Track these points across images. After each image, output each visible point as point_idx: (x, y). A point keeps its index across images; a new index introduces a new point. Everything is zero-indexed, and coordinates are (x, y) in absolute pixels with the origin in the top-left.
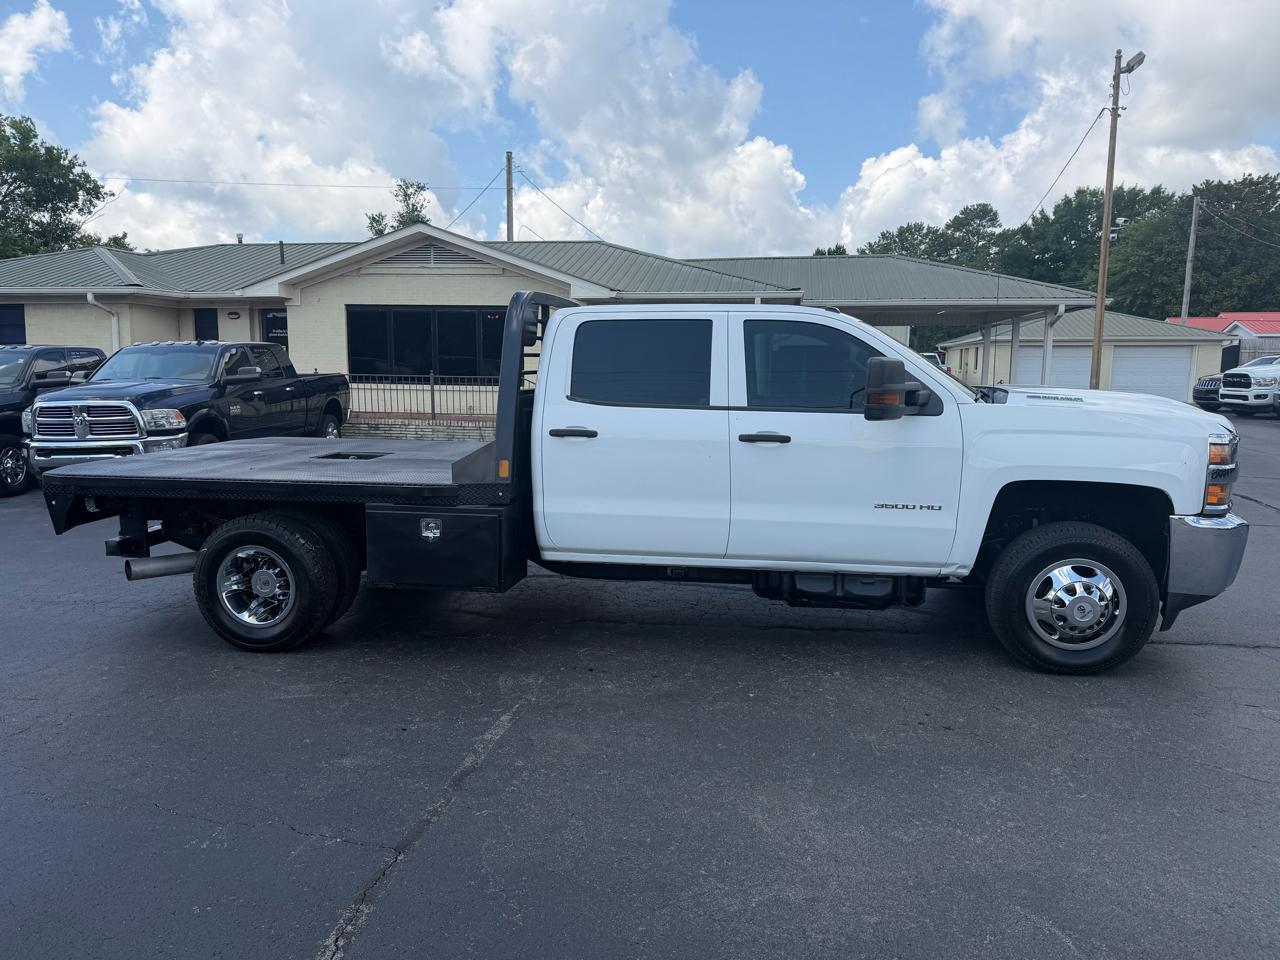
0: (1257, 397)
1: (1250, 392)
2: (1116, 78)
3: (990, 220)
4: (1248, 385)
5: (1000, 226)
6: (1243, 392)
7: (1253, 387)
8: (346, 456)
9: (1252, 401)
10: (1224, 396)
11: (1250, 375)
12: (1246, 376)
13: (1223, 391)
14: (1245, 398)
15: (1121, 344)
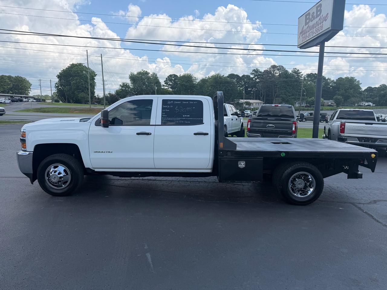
8: (279, 143)
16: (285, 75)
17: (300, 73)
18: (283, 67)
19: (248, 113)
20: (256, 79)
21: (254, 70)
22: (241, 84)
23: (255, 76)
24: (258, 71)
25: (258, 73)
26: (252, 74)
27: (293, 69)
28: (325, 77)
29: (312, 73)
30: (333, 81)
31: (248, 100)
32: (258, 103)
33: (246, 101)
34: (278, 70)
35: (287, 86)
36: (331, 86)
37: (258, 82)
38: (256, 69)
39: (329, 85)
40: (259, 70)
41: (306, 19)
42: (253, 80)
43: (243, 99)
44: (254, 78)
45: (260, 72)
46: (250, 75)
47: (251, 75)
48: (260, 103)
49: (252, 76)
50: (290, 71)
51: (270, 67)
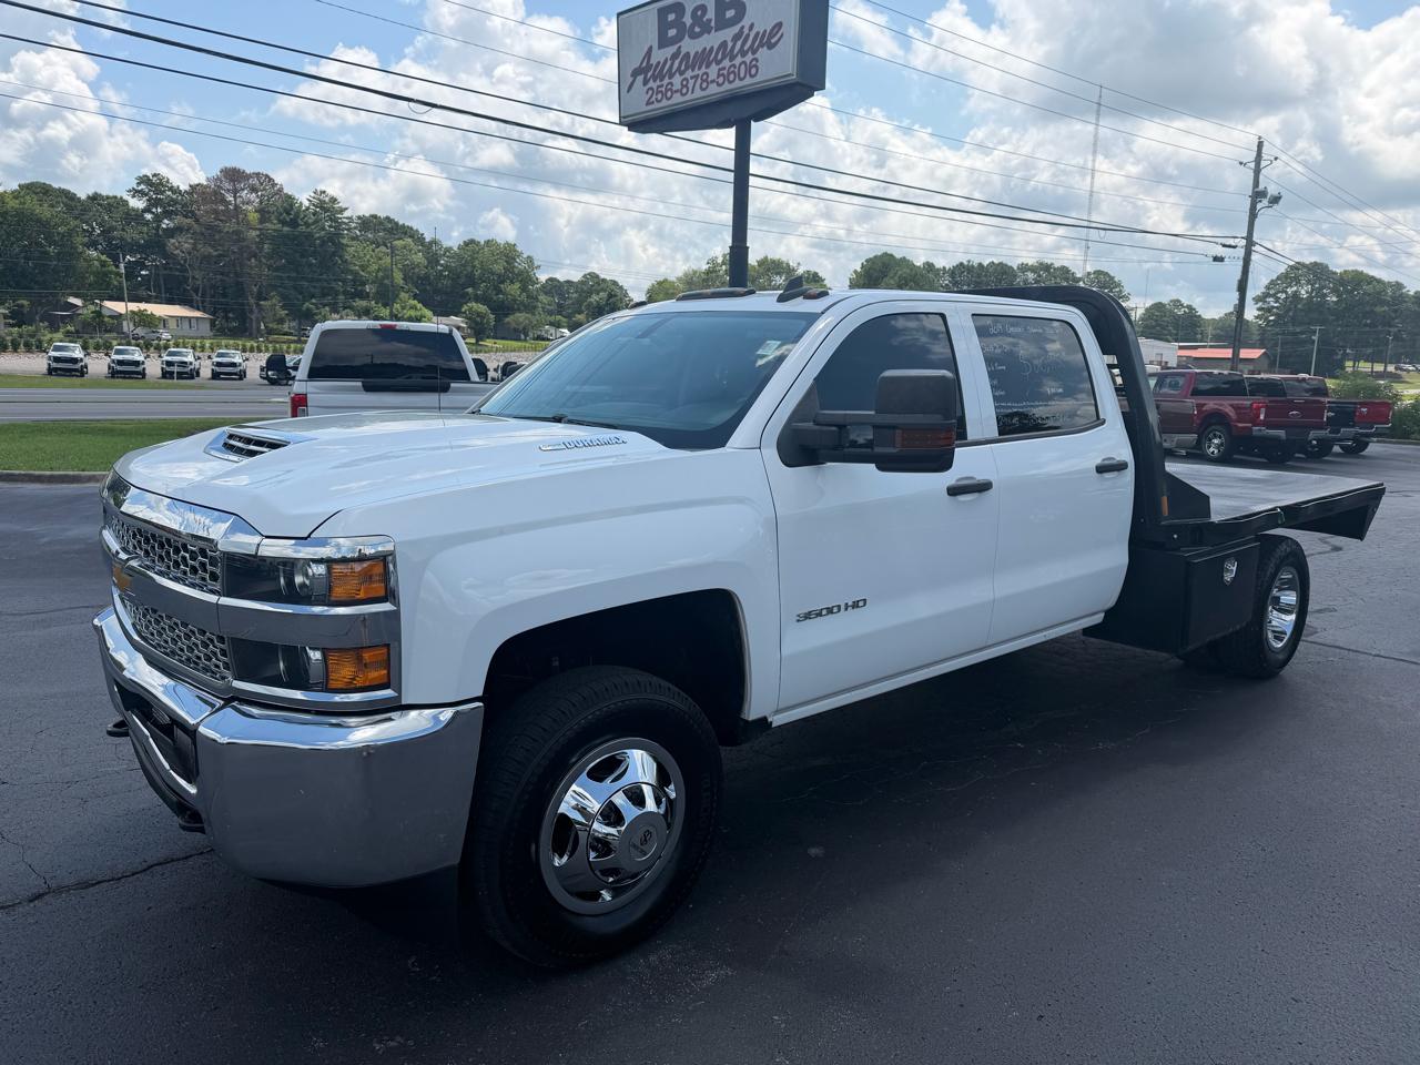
16: (289, 214)
17: (342, 210)
18: (270, 179)
19: (185, 359)
20: (158, 218)
21: (144, 180)
22: (87, 231)
23: (153, 203)
24: (161, 184)
25: (162, 193)
26: (135, 193)
27: (313, 195)
28: (421, 232)
29: (375, 217)
30: (448, 249)
31: (143, 306)
32: (190, 319)
33: (136, 309)
34: (253, 189)
35: (297, 255)
36: (446, 267)
37: (170, 233)
38: (155, 175)
39: (437, 262)
40: (168, 181)
41: (663, 26)
42: (147, 223)
43: (120, 299)
44: (145, 211)
45: (171, 189)
46: (126, 197)
47: (134, 196)
48: (197, 318)
49: (137, 204)
50: (304, 198)
51: (215, 172)
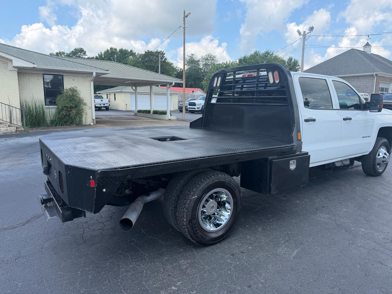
0: (198, 108)
1: (196, 107)
2: (184, 18)
3: (83, 53)
4: (195, 105)
5: (87, 55)
6: (194, 107)
7: (196, 106)
9: (197, 109)
10: (189, 108)
11: (196, 103)
12: (195, 103)
13: (189, 107)
14: (195, 108)
15: (156, 94)
